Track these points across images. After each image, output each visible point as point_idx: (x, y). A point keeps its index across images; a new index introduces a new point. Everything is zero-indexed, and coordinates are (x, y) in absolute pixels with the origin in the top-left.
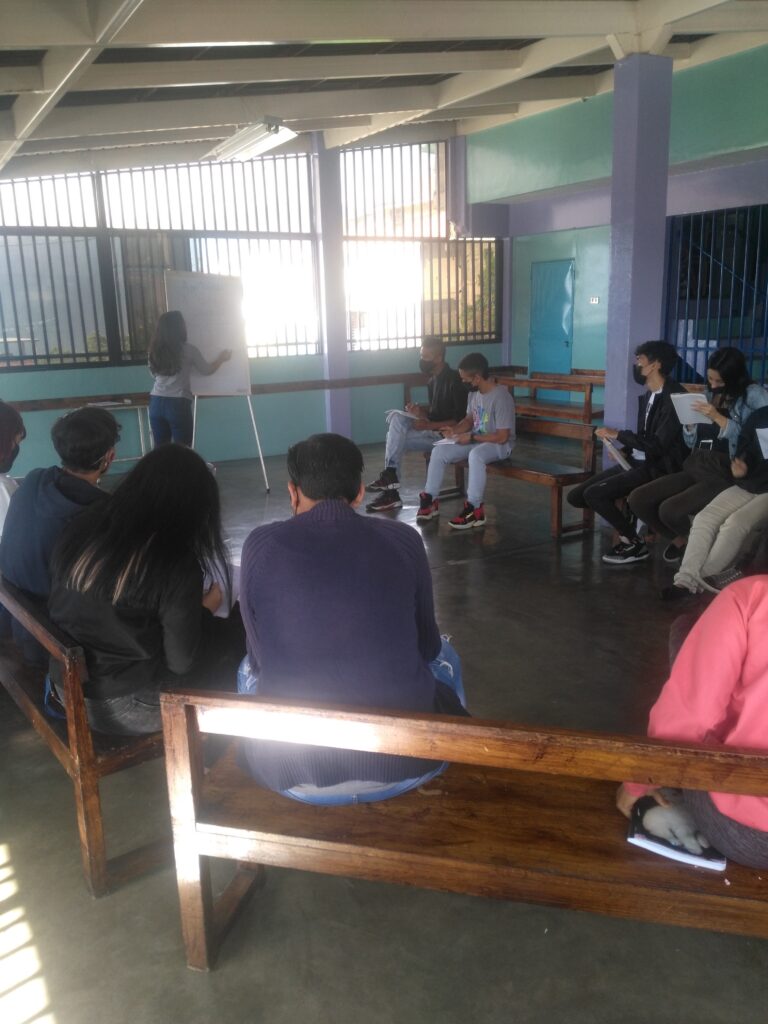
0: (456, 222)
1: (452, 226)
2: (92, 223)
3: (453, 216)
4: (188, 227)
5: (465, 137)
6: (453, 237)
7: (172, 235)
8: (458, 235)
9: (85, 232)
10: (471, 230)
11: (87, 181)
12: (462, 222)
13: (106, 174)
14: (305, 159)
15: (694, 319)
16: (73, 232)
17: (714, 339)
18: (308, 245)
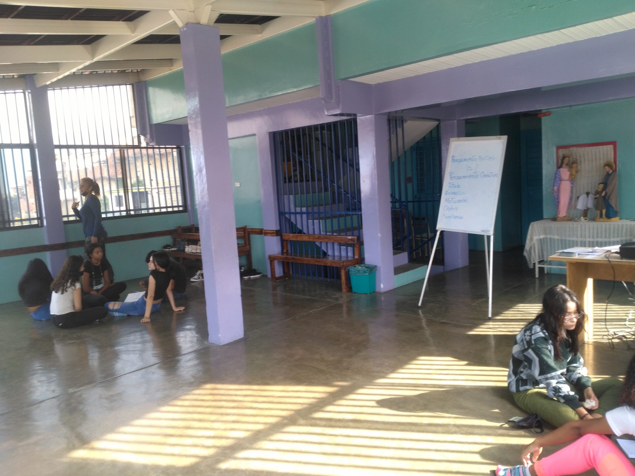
0: (145, 135)
1: (142, 138)
3: (142, 131)
5: (145, 81)
6: (144, 144)
8: (147, 144)
10: (155, 140)
12: (148, 136)
14: (23, 94)
15: (292, 194)
17: (304, 207)
18: (27, 152)
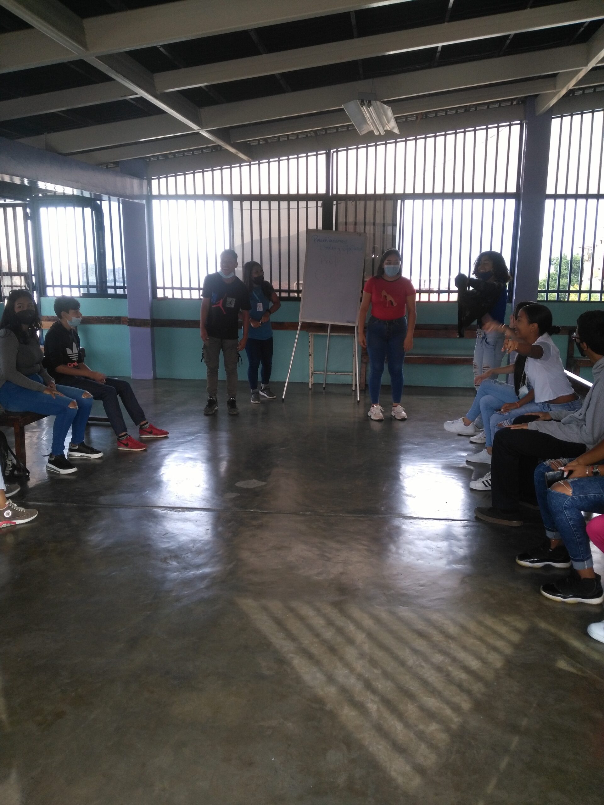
2: (322, 190)
4: (399, 191)
7: (385, 197)
9: (316, 197)
11: (322, 158)
13: (337, 152)
14: (519, 126)
16: (307, 198)
18: (511, 203)
